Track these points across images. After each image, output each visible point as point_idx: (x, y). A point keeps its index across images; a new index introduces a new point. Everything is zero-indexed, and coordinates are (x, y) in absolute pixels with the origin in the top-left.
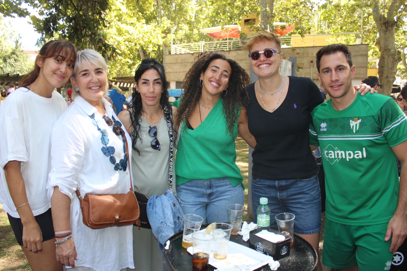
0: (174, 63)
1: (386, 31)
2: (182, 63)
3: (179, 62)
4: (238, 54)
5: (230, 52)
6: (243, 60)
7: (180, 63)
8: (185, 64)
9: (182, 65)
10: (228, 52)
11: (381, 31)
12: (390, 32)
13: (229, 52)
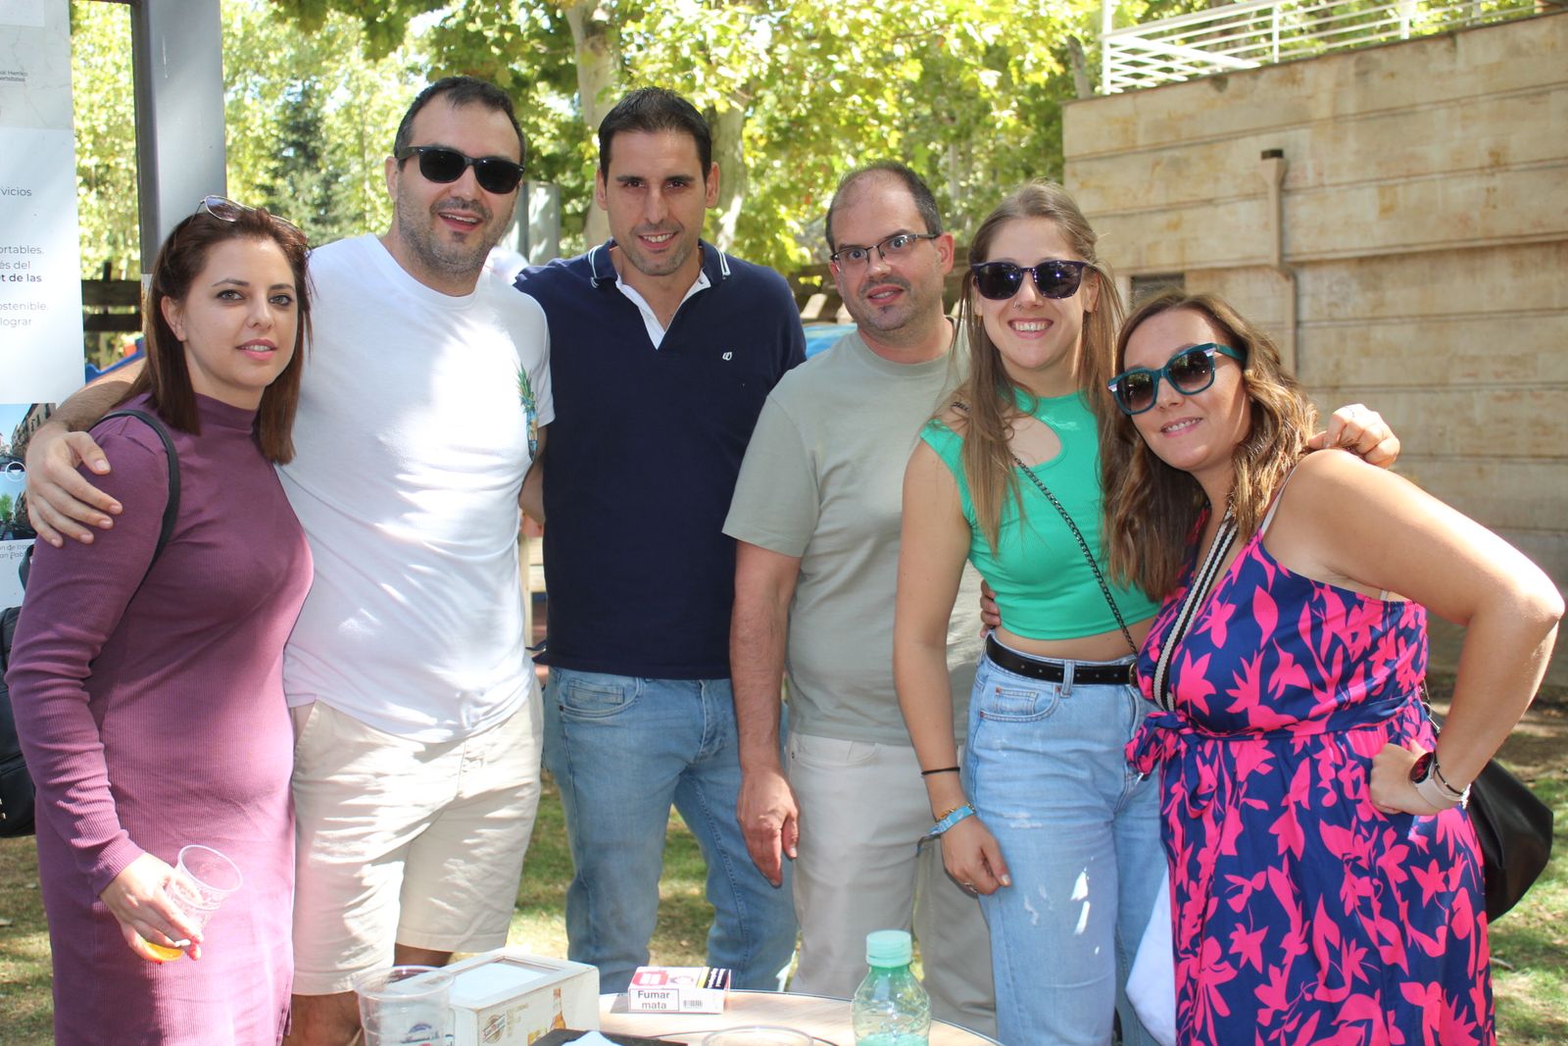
0: (1113, 156)
2: (1158, 148)
3: (1142, 141)
4: (1516, 51)
5: (1460, 39)
6: (1548, 93)
7: (1150, 151)
8: (1177, 153)
9: (1157, 164)
10: (1443, 45)
13: (1454, 44)
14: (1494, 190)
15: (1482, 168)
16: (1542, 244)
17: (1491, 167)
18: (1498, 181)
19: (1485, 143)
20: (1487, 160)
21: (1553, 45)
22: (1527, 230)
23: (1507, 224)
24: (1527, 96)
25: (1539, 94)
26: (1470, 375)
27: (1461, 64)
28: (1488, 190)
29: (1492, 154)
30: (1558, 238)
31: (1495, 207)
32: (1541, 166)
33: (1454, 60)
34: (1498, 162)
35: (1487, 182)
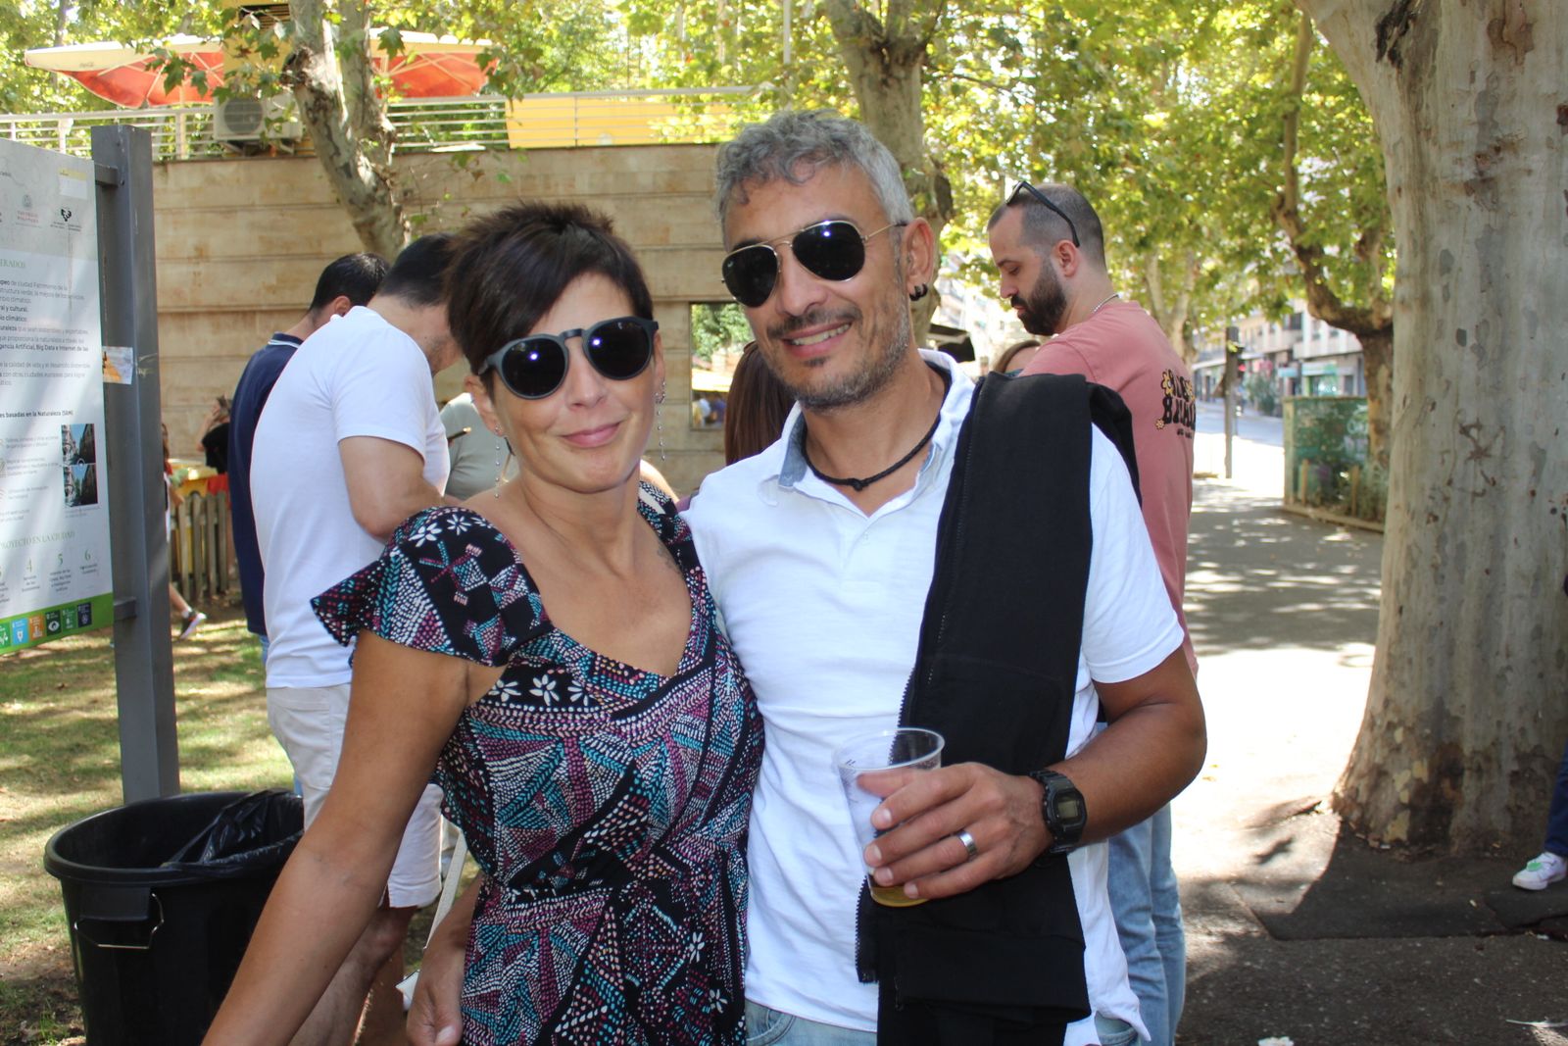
1: (884, 82)
4: (211, 181)
5: (170, 168)
6: (236, 211)
11: (865, 81)
12: (901, 89)
13: (166, 171)
14: (199, 274)
15: (189, 258)
16: (233, 312)
17: (196, 258)
18: (202, 268)
19: (191, 242)
20: (193, 253)
21: (238, 181)
22: (224, 302)
23: (209, 298)
24: (221, 212)
25: (229, 212)
26: (183, 400)
27: (171, 185)
28: (195, 273)
29: (197, 249)
30: (246, 309)
31: (200, 285)
32: (232, 260)
33: (166, 182)
34: (201, 255)
35: (192, 268)
